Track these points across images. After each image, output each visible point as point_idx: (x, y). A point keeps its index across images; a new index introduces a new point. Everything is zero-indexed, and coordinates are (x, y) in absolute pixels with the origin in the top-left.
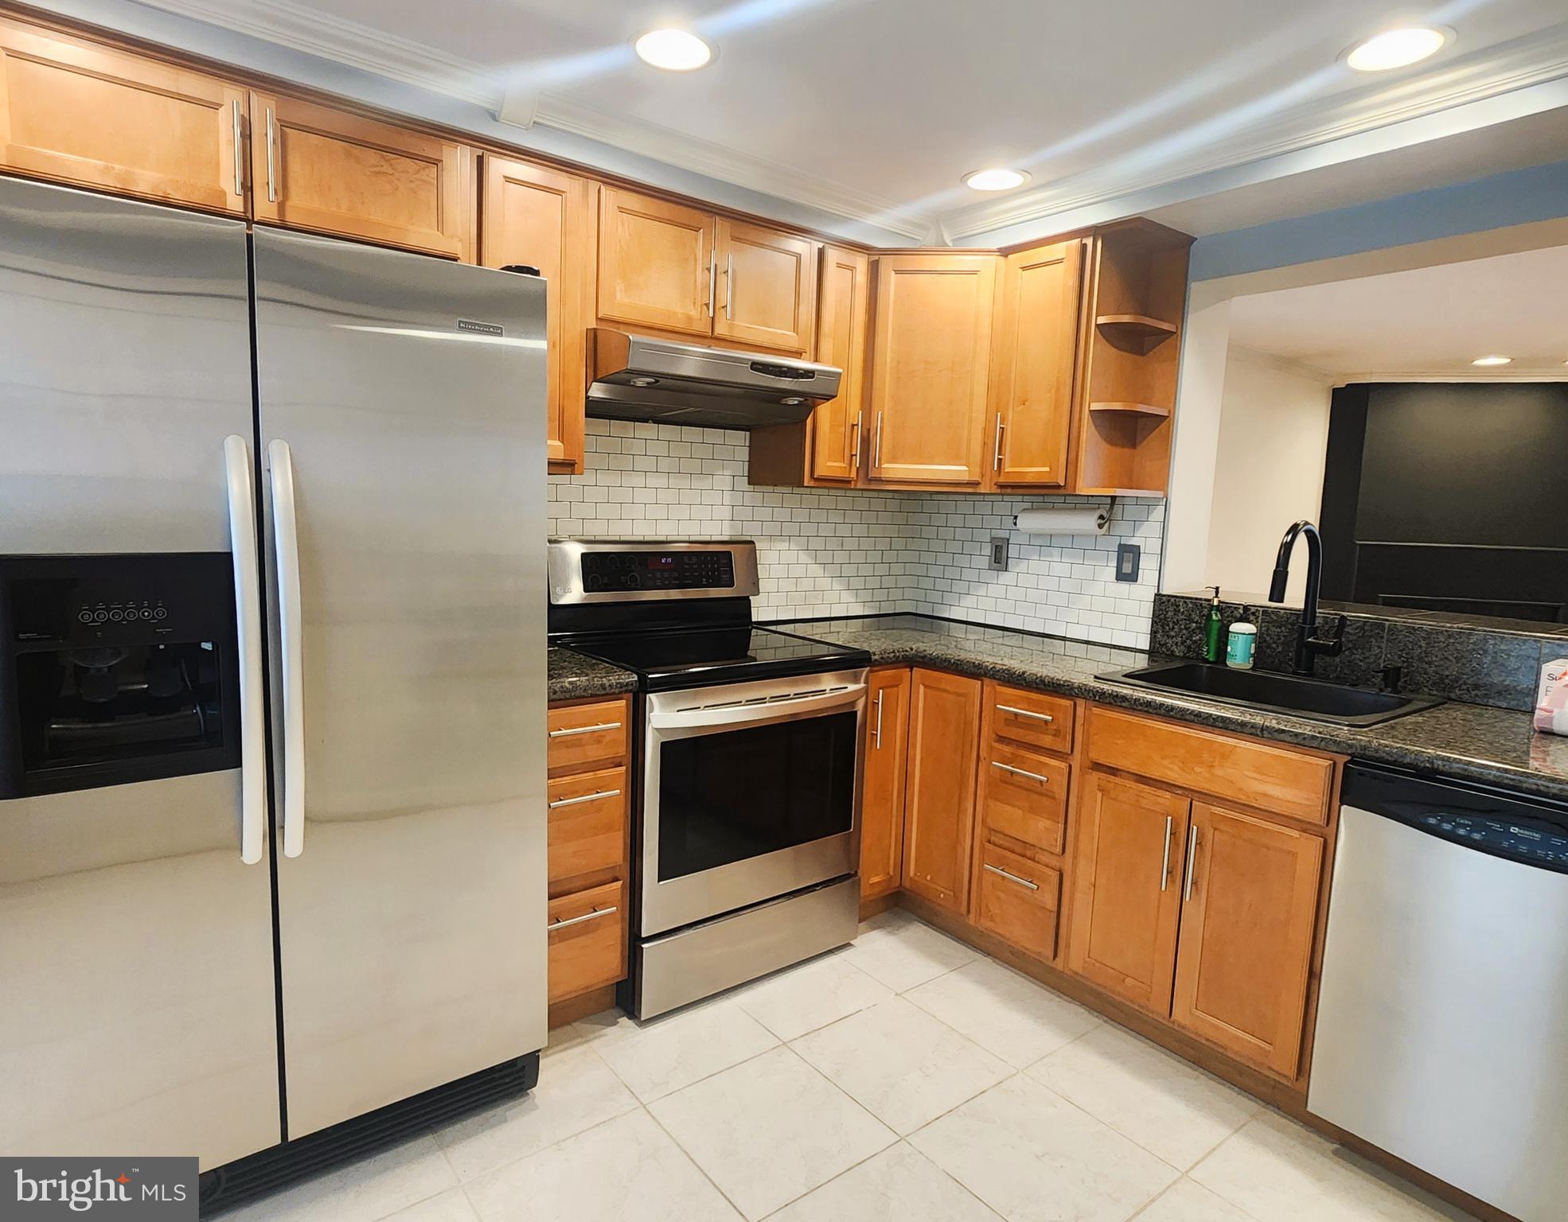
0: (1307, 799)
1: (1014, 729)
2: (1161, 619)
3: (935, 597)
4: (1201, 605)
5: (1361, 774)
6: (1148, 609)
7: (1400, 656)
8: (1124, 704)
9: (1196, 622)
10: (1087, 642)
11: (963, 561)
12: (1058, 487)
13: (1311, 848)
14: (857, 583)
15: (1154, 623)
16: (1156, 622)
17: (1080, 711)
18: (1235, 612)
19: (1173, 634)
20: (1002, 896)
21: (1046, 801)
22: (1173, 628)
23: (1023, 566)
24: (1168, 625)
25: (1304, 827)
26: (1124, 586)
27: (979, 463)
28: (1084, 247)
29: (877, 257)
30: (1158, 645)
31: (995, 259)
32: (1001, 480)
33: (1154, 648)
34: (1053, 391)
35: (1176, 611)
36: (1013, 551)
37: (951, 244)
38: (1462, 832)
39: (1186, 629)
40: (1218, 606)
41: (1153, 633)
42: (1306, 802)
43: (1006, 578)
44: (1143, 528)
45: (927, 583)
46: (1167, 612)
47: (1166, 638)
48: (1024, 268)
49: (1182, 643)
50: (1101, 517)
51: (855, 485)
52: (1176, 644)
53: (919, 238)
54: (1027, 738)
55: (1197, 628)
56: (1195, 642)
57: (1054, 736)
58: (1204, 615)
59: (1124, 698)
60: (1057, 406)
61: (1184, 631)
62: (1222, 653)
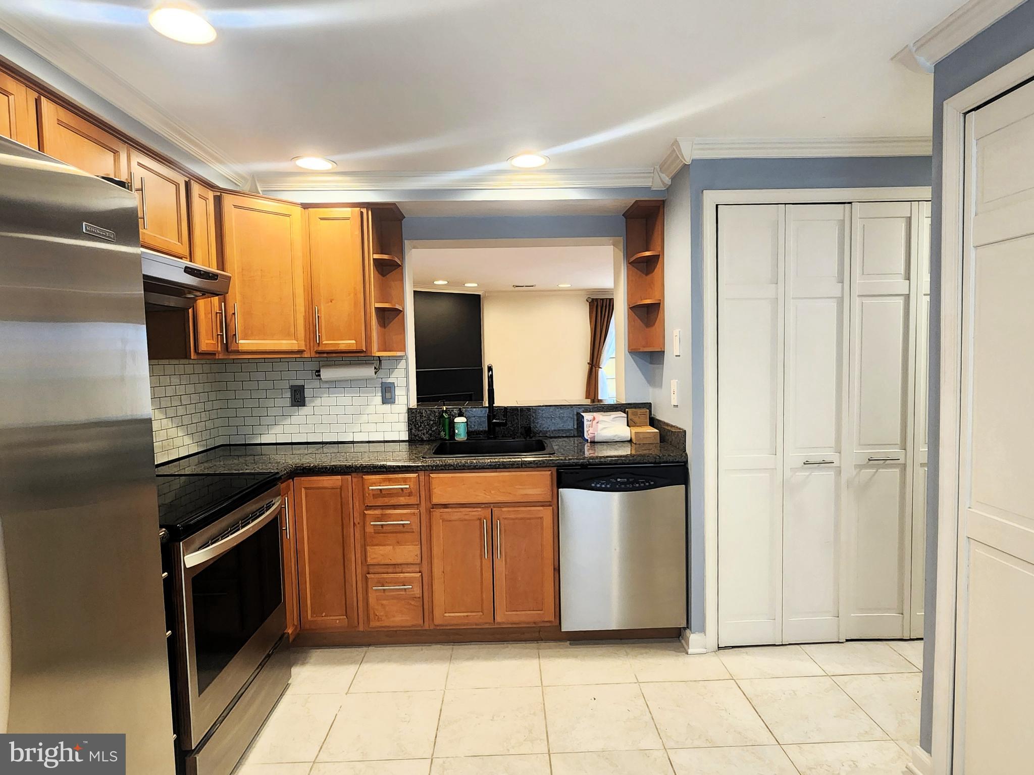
0: (542, 491)
1: (381, 499)
2: (413, 422)
3: (248, 430)
4: (434, 411)
5: (566, 473)
6: (404, 417)
7: (526, 422)
8: (450, 468)
9: (433, 421)
10: (369, 442)
11: (270, 403)
12: (362, 352)
13: (546, 514)
14: (192, 429)
15: (409, 425)
16: (410, 424)
17: (422, 478)
18: (452, 412)
19: (421, 428)
20: (384, 602)
21: (407, 536)
22: (421, 425)
23: (318, 401)
24: (418, 424)
25: (543, 504)
26: (387, 407)
27: (303, 338)
28: (362, 213)
29: (219, 194)
30: (413, 436)
31: (299, 209)
32: (320, 349)
33: (411, 438)
34: (352, 295)
35: (421, 416)
36: (307, 393)
37: (261, 192)
38: (603, 486)
39: (428, 425)
40: (446, 410)
41: (410, 430)
42: (543, 493)
43: (304, 410)
44: (394, 373)
45: (239, 421)
46: (416, 418)
47: (417, 431)
48: (322, 219)
49: (427, 433)
50: (375, 368)
51: (218, 356)
52: (424, 434)
53: (240, 185)
54: (390, 502)
55: (433, 423)
56: (434, 431)
57: (409, 496)
58: (436, 416)
59: (450, 465)
60: (356, 304)
61: (427, 426)
62: (452, 434)
